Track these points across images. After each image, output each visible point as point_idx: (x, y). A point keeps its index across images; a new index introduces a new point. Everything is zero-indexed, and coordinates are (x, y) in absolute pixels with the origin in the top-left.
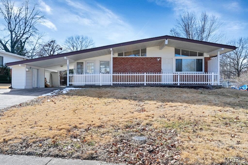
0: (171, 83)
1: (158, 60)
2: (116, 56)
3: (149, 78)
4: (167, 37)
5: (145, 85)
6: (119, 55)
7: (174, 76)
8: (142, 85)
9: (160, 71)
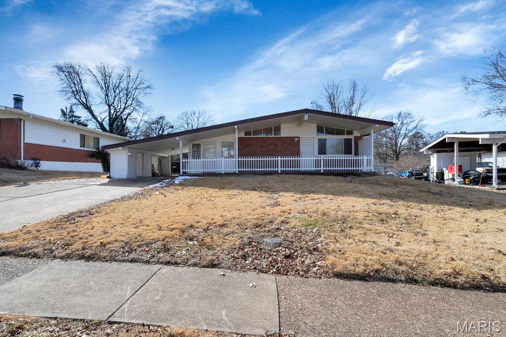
0: (312, 169)
1: (296, 140)
2: (242, 135)
3: (284, 164)
4: (306, 111)
5: (280, 172)
6: (246, 134)
7: (316, 160)
8: (276, 173)
9: (298, 154)
